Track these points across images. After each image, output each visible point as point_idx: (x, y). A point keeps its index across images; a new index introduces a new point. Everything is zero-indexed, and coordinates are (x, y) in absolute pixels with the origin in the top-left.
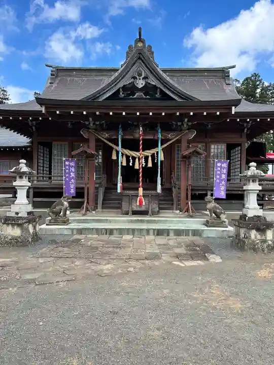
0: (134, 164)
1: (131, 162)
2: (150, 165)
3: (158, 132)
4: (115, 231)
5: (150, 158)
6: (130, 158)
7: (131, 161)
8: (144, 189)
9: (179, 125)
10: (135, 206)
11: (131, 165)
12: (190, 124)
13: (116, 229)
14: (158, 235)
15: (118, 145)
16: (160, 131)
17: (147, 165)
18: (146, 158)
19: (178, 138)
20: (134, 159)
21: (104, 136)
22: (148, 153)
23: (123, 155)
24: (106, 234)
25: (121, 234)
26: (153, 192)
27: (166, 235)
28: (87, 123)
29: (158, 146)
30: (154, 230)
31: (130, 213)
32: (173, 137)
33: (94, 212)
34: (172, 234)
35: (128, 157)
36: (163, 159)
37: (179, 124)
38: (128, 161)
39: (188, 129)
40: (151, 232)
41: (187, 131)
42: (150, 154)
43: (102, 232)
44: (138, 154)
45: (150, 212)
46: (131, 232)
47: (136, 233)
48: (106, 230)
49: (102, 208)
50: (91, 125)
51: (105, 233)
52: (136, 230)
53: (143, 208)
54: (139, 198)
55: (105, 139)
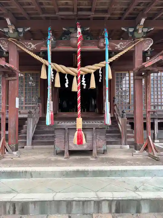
0: (70, 84)
1: (67, 83)
2: (93, 85)
3: (103, 37)
4: (31, 207)
5: (93, 77)
6: (66, 77)
7: (67, 81)
8: (84, 119)
9: (131, 33)
10: (74, 144)
11: (67, 86)
12: (146, 30)
13: (35, 203)
14: (117, 211)
15: (46, 59)
16: (106, 35)
17: (89, 86)
18: (88, 76)
19: (129, 49)
20: (71, 77)
21: (29, 48)
22: (91, 69)
23: (55, 72)
24: (14, 212)
25: (43, 212)
26: (98, 123)
27: (133, 210)
28: (6, 30)
29: (104, 59)
30: (110, 202)
31: (67, 153)
32: (123, 47)
33: (15, 153)
34: (145, 209)
35: (62, 75)
36: (111, 78)
37: (131, 30)
38: (63, 81)
39: (143, 37)
40: (105, 207)
41: (142, 39)
42: (93, 71)
43: (5, 208)
44: (76, 70)
45: (95, 151)
46: (64, 207)
47: (74, 209)
48: (14, 204)
49: (33, 144)
50: (11, 31)
51: (11, 212)
52: (74, 203)
53: (85, 146)
54: (77, 132)
55: (31, 51)
